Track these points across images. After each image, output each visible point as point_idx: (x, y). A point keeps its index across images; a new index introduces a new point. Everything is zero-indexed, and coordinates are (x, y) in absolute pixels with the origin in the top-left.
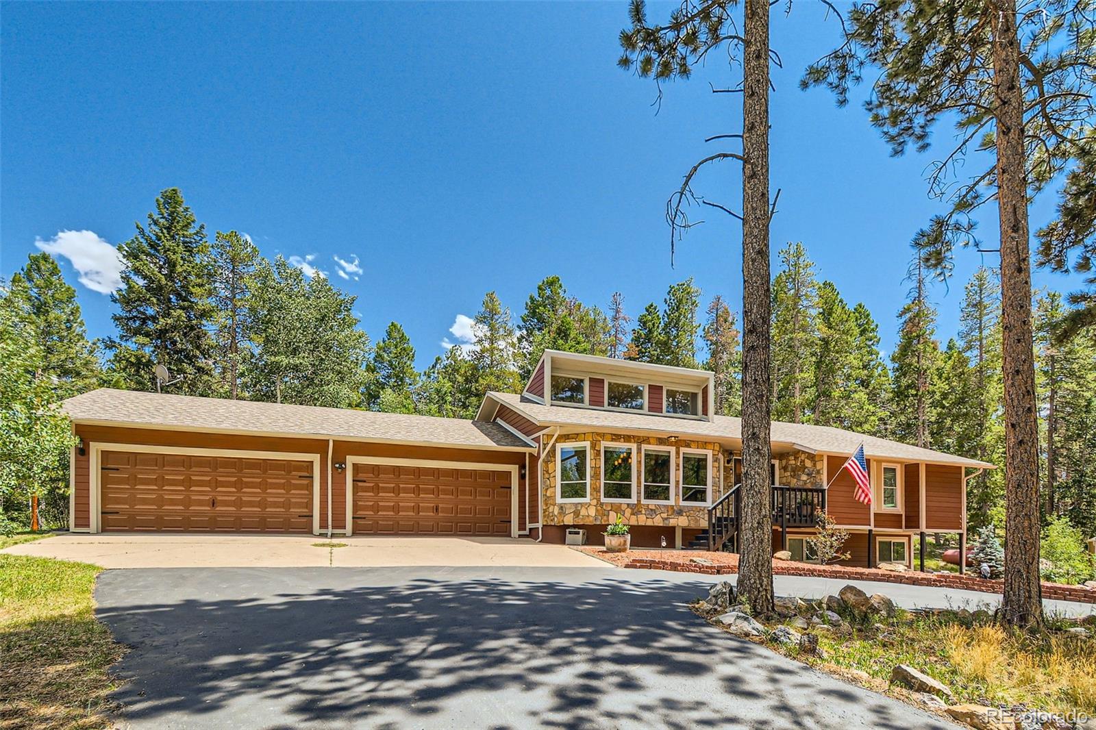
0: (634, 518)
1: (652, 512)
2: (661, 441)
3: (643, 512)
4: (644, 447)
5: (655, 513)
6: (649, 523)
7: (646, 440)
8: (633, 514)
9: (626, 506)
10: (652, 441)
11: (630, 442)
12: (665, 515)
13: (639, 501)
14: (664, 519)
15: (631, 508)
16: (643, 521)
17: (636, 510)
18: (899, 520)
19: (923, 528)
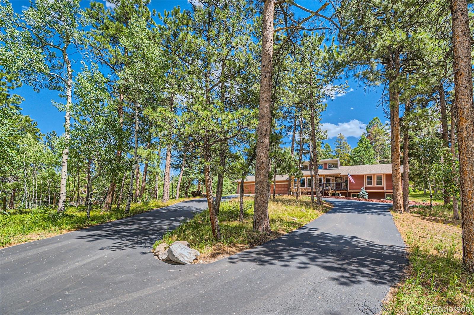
1: (309, 189)
3: (307, 189)
4: (307, 178)
7: (308, 176)
9: (303, 188)
11: (304, 177)
13: (306, 187)
16: (307, 191)
17: (305, 189)
18: (382, 188)
19: (385, 189)
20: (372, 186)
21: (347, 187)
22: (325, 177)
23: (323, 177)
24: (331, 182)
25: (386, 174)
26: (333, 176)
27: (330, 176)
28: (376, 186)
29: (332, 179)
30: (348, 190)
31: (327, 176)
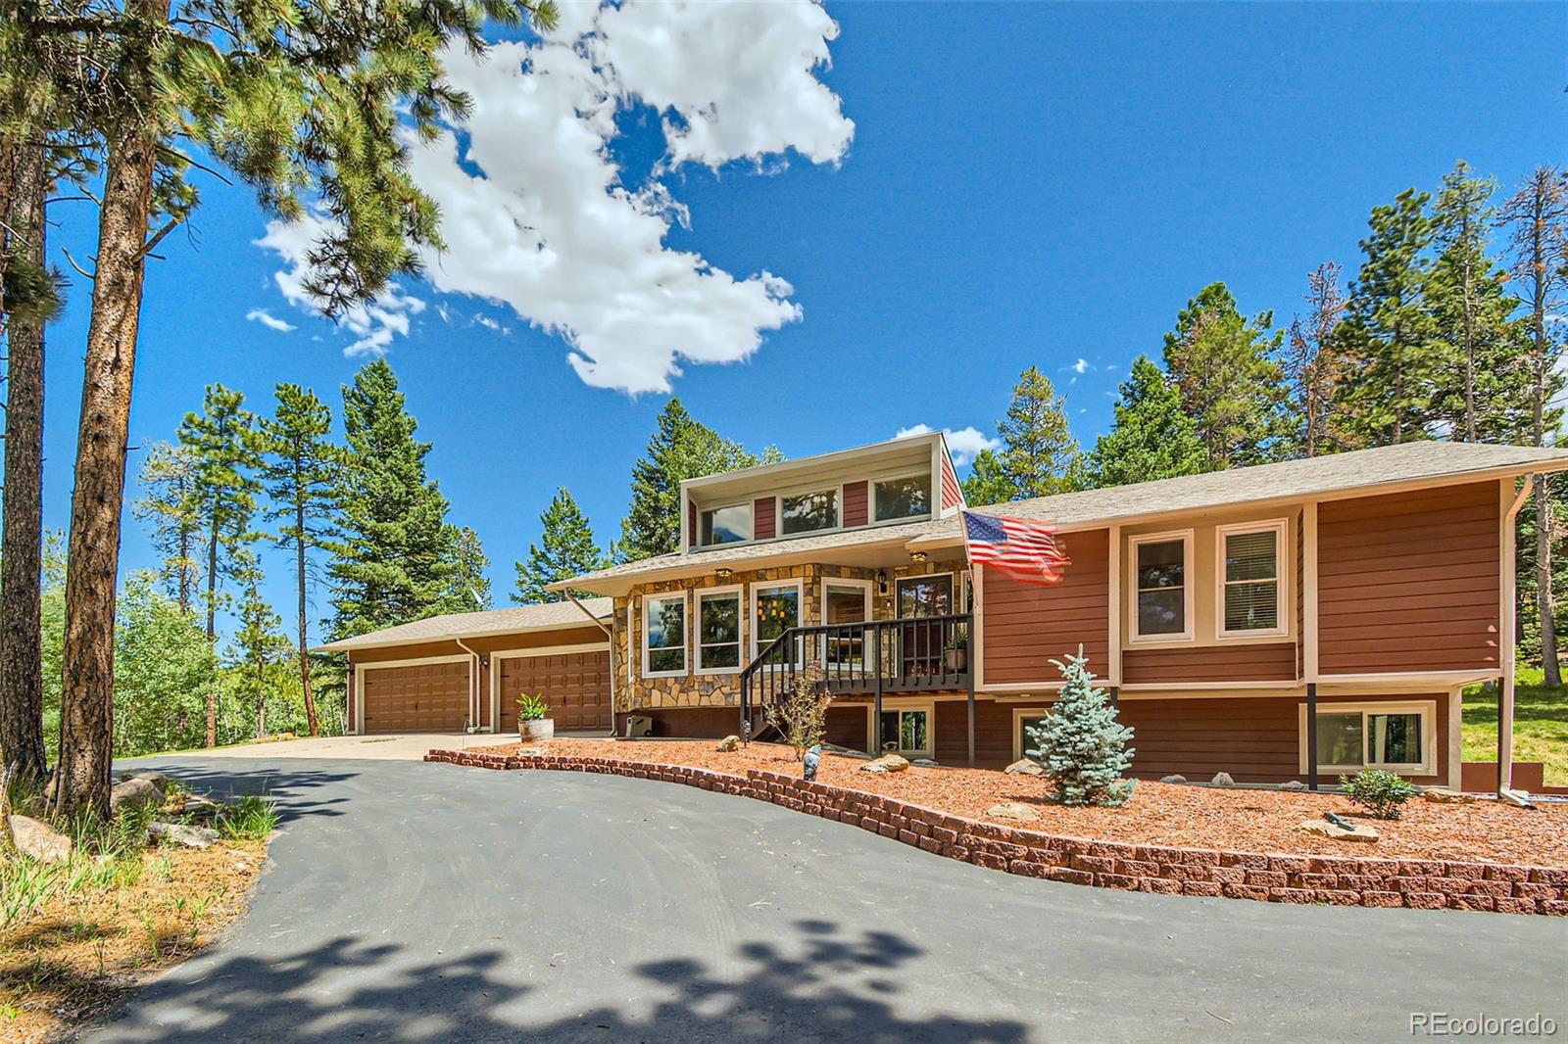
0: (683, 696)
1: (710, 686)
2: (719, 581)
3: (696, 687)
4: (699, 592)
5: (713, 687)
6: (705, 702)
7: (700, 582)
8: (682, 691)
9: (673, 680)
10: (707, 582)
11: (676, 589)
12: (726, 690)
13: (691, 672)
14: (727, 696)
15: (680, 684)
16: (696, 700)
17: (686, 684)
18: (1285, 659)
19: (1311, 674)
20: (1188, 638)
21: (966, 669)
22: (816, 581)
23: (798, 582)
24: (869, 618)
25: (1322, 507)
26: (882, 573)
27: (859, 572)
28: (1221, 636)
29: (877, 600)
30: (979, 685)
31: (835, 570)
